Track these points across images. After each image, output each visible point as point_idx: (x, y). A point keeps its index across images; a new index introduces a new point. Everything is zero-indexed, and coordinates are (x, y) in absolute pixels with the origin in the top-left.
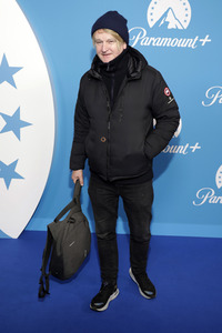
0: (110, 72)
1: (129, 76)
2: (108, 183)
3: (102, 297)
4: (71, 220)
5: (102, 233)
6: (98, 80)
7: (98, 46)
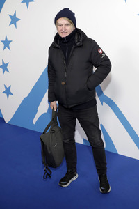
0: (66, 43)
1: (75, 44)
2: (67, 109)
3: (66, 179)
4: (52, 131)
5: (65, 139)
6: (57, 48)
7: (60, 28)
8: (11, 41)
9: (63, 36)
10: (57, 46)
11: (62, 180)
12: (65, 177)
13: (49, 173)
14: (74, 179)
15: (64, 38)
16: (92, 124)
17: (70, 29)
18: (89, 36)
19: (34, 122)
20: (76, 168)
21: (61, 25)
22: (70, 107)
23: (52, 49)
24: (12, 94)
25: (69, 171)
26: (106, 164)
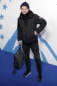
5: (26, 57)
6: (22, 19)
7: (23, 10)
8: (3, 16)
9: (24, 13)
10: (21, 18)
11: (25, 74)
12: (26, 73)
13: (15, 71)
14: (30, 73)
15: (25, 14)
16: (36, 50)
17: (27, 11)
18: (34, 13)
19: (13, 50)
20: (30, 69)
21: (23, 9)
22: (28, 43)
23: (19, 19)
24: (4, 38)
25: (28, 70)
26: (41, 68)
